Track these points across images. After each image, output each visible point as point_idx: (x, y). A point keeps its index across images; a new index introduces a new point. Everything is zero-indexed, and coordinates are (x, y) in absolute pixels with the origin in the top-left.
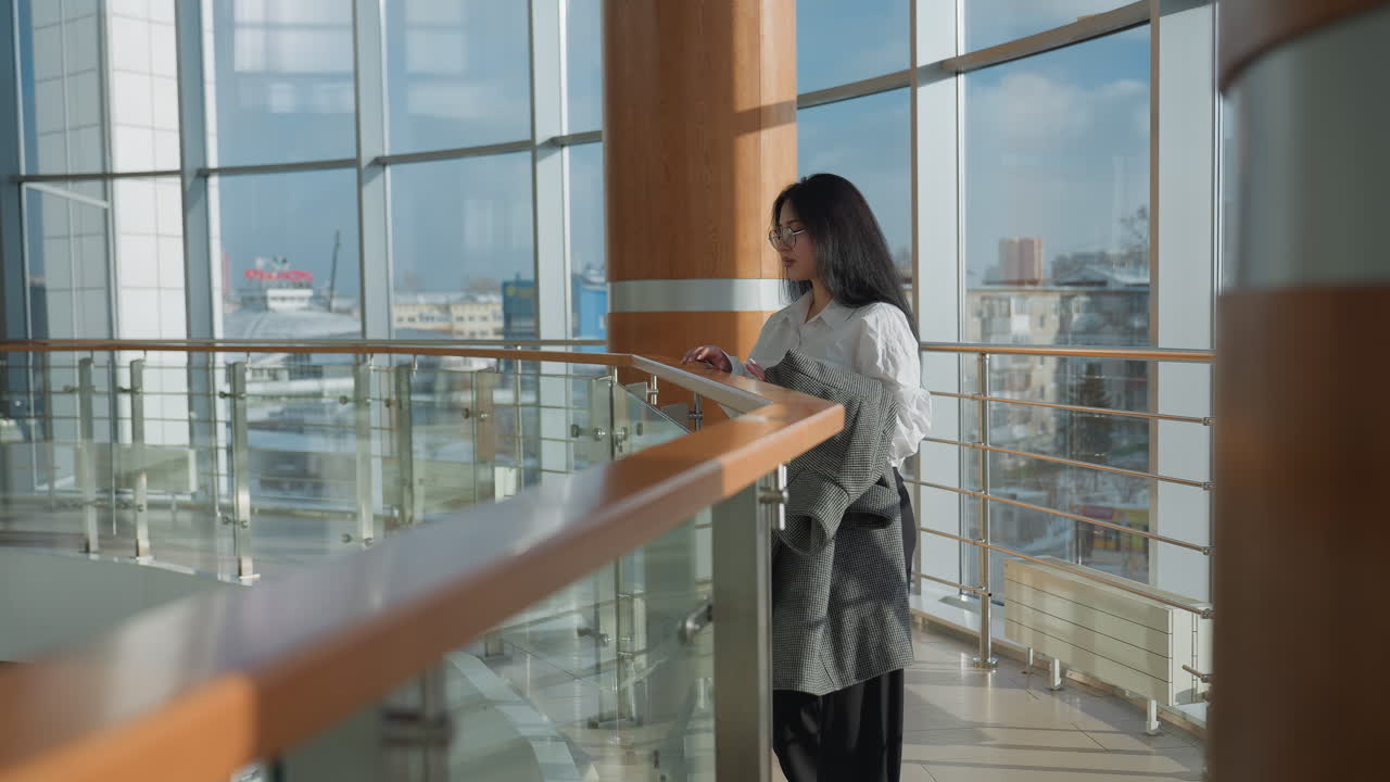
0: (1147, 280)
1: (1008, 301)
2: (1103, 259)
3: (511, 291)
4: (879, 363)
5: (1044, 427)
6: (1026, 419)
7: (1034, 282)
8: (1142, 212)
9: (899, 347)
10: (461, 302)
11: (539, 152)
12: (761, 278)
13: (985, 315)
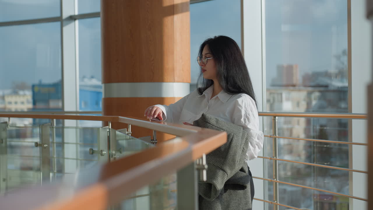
0: (346, 84)
1: (281, 94)
2: (327, 75)
3: (36, 89)
4: (242, 120)
5: (299, 156)
6: (291, 152)
7: (294, 86)
8: (344, 52)
9: (251, 113)
10: (11, 95)
11: (64, 23)
12: (174, 82)
13: (272, 101)
